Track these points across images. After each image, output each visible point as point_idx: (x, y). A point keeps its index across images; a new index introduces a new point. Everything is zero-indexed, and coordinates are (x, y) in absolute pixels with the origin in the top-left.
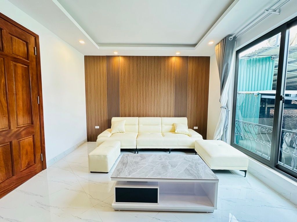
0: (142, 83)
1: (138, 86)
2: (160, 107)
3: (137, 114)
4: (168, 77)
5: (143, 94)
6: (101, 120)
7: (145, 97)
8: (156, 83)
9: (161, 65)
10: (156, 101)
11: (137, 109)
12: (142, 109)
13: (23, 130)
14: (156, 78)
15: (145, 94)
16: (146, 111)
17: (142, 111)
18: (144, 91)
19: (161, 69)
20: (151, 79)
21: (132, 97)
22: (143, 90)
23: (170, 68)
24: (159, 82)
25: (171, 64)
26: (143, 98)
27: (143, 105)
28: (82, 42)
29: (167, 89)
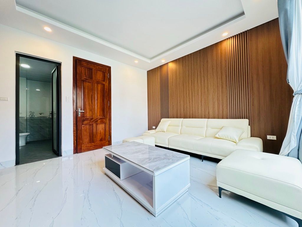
0: (187, 82)
1: (184, 87)
2: (208, 107)
3: (184, 115)
4: (217, 68)
5: (189, 94)
6: (157, 121)
7: (191, 97)
8: (202, 79)
9: (208, 57)
10: (203, 99)
11: (184, 110)
12: (188, 110)
13: (99, 119)
14: (202, 73)
15: (191, 93)
16: (193, 112)
17: (188, 112)
18: (191, 91)
19: (207, 62)
20: (196, 76)
21: (179, 98)
22: (189, 90)
23: (220, 56)
24: (206, 78)
25: (221, 51)
26: (189, 98)
27: (189, 106)
28: (136, 62)
29: (217, 84)
